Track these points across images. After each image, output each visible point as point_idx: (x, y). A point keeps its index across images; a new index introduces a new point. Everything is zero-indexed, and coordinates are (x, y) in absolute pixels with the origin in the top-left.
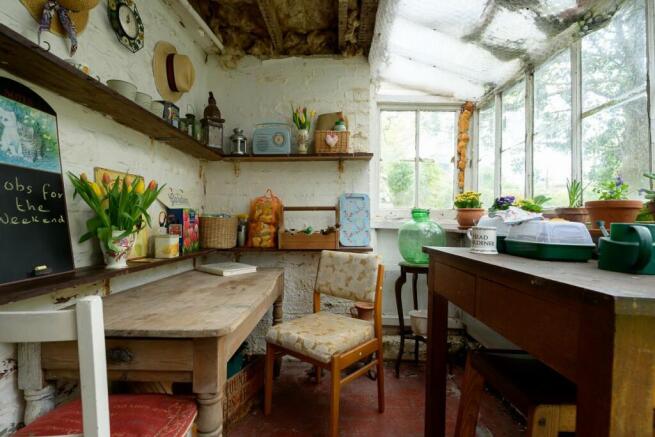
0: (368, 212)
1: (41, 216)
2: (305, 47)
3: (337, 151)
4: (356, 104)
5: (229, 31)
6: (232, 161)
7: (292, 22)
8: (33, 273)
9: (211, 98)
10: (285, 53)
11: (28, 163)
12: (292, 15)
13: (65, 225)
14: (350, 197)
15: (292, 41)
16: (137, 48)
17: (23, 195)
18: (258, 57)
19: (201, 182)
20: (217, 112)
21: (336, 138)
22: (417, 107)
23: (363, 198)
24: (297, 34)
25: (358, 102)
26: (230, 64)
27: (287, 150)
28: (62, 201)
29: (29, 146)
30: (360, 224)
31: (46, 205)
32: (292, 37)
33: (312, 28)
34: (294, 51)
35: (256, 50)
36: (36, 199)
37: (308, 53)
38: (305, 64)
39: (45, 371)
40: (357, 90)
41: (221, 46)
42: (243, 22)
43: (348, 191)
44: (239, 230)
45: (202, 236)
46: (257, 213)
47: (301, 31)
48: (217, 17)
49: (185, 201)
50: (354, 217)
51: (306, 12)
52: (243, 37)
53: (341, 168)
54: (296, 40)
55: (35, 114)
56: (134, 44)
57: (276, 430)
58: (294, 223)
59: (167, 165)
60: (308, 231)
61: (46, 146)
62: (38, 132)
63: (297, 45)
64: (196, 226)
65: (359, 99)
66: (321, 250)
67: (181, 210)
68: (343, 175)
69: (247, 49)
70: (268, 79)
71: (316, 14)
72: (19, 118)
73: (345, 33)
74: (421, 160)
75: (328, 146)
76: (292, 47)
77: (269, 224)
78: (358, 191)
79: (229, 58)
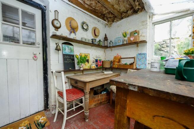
0: (146, 58)
1: (71, 61)
2: (127, 15)
3: (134, 41)
4: (143, 26)
5: (109, 19)
6: (110, 48)
7: (122, 10)
8: (69, 69)
9: (106, 35)
10: (122, 18)
11: (69, 54)
12: (121, 9)
13: (74, 62)
14: (140, 54)
15: (124, 15)
16: (87, 30)
17: (68, 58)
18: (116, 22)
19: (105, 53)
20: (107, 38)
21: (133, 38)
22: (171, 20)
23: (144, 54)
24: (125, 12)
25: (143, 25)
26: (110, 26)
27: (121, 43)
28: (74, 59)
29: (69, 51)
30: (143, 62)
31: (71, 59)
32: (124, 14)
33: (128, 9)
34: (124, 17)
35: (115, 21)
36: (70, 59)
37: (128, 16)
38: (127, 20)
39: (71, 83)
40: (143, 22)
41: (107, 23)
42: (110, 16)
43: (140, 52)
44: (111, 63)
45: (103, 65)
46: (115, 60)
47: (125, 11)
48: (105, 17)
49: (100, 58)
50: (141, 60)
51: (124, 6)
52: (112, 19)
53: (137, 46)
54: (125, 14)
55: (70, 46)
56: (86, 30)
57: (110, 108)
58: (123, 62)
59: (95, 51)
60: (126, 64)
61: (72, 51)
62: (71, 49)
63: (125, 15)
64: (101, 63)
65: (144, 24)
66: (128, 69)
67: (97, 60)
68: (138, 48)
69: (113, 21)
70: (118, 27)
71: (127, 5)
72: (68, 47)
73: (136, 7)
74: (172, 39)
75: (131, 41)
76: (124, 16)
77: (117, 62)
78: (143, 52)
79: (109, 25)
